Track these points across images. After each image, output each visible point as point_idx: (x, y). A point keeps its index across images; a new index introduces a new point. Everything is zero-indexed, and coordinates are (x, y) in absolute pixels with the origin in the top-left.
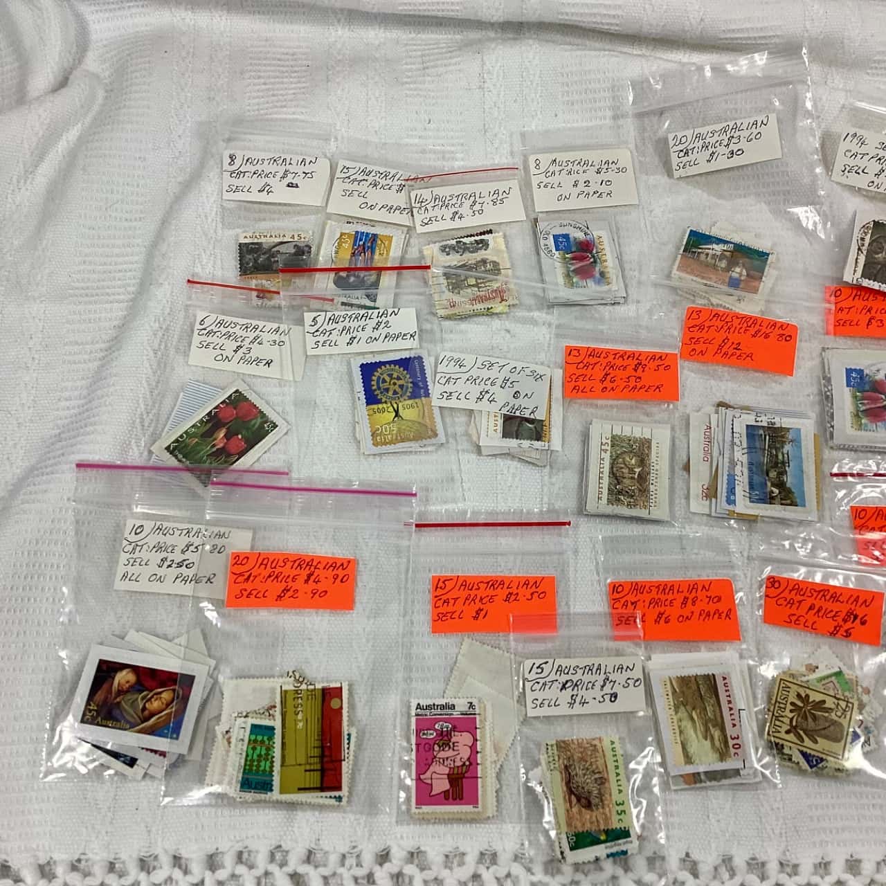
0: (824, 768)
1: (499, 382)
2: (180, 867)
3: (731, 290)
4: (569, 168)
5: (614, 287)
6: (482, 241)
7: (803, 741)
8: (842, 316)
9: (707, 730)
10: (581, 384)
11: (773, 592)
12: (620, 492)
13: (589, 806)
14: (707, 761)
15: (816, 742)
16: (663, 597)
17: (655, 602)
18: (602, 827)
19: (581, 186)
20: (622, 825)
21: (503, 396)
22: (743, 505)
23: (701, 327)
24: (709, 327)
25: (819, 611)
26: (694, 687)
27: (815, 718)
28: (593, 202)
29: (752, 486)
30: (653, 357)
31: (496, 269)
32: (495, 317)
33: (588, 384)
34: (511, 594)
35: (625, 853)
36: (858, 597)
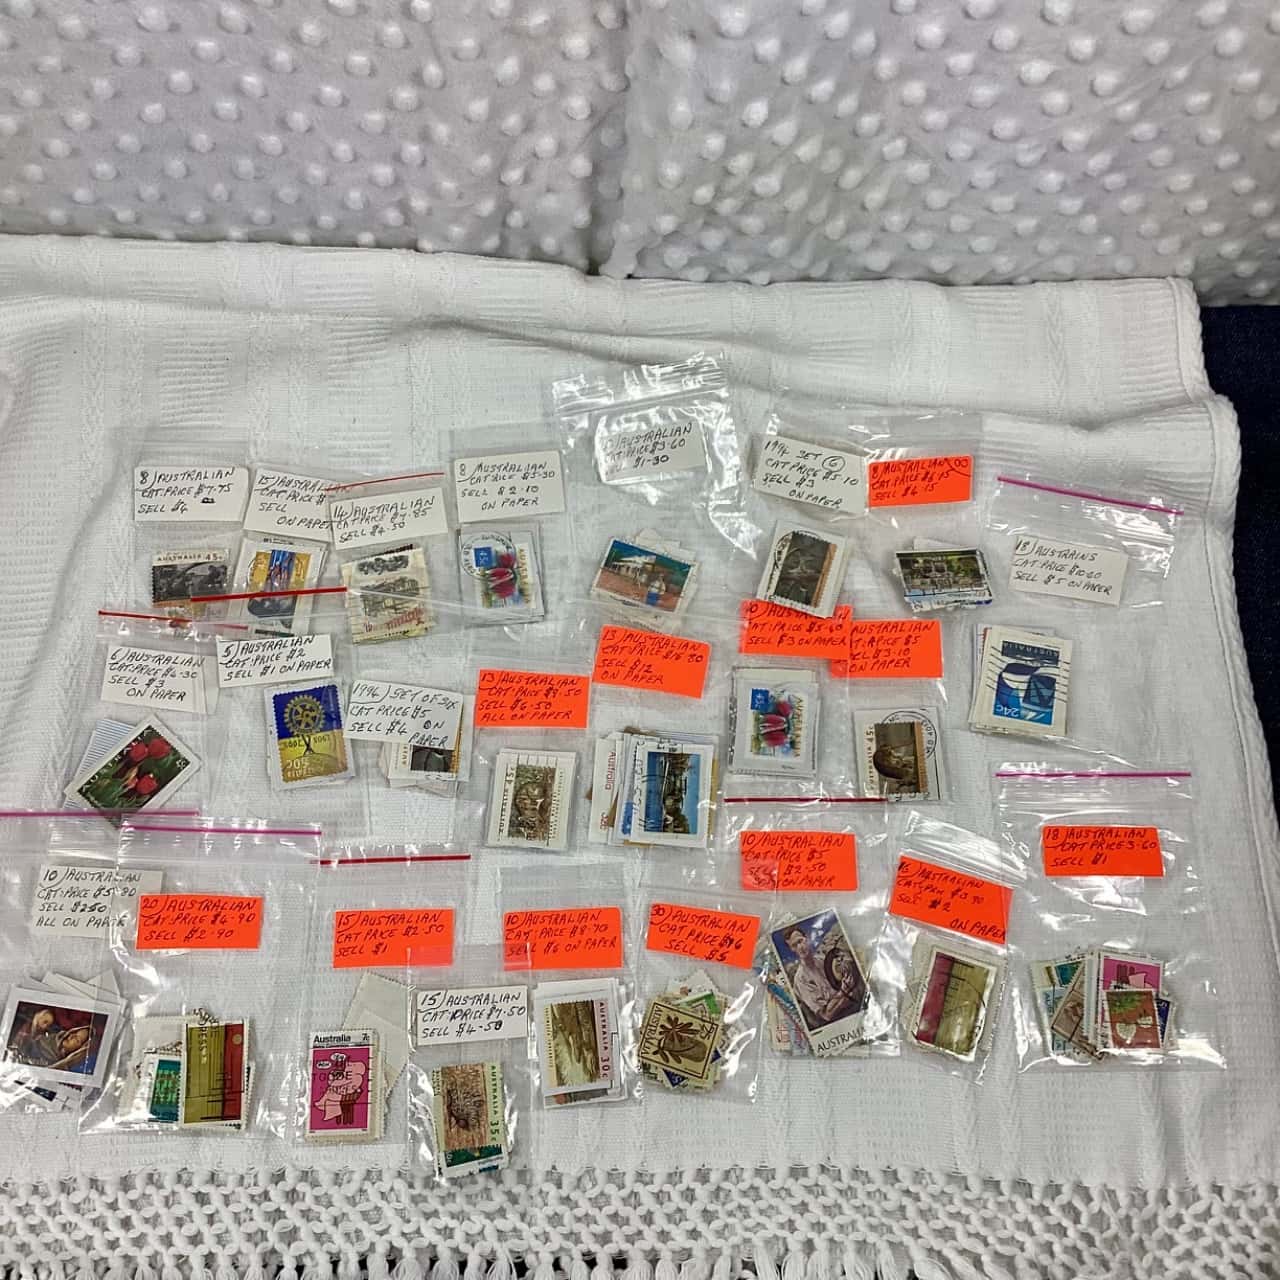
0: (684, 1086)
1: (411, 712)
2: (97, 1189)
3: (649, 607)
4: (494, 473)
5: (533, 605)
6: (401, 558)
7: (668, 1061)
8: (757, 632)
9: (581, 1053)
10: (492, 711)
11: (658, 919)
12: (521, 824)
13: (466, 1126)
14: (578, 1082)
15: (680, 1062)
16: (554, 927)
17: (546, 932)
18: (477, 1145)
19: (507, 491)
20: (494, 1143)
21: (413, 726)
22: (637, 833)
23: (614, 648)
24: (623, 648)
25: (698, 936)
26: (573, 1012)
27: (681, 1039)
28: (519, 511)
29: (647, 815)
30: (565, 681)
31: (414, 589)
32: (412, 640)
33: (499, 712)
34: (410, 928)
35: (496, 1167)
36: (735, 923)
